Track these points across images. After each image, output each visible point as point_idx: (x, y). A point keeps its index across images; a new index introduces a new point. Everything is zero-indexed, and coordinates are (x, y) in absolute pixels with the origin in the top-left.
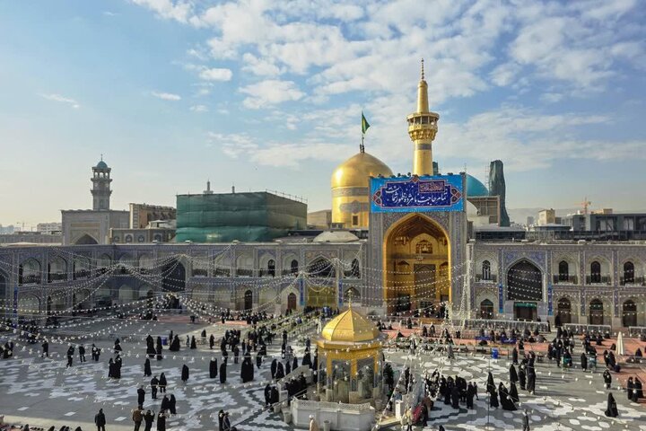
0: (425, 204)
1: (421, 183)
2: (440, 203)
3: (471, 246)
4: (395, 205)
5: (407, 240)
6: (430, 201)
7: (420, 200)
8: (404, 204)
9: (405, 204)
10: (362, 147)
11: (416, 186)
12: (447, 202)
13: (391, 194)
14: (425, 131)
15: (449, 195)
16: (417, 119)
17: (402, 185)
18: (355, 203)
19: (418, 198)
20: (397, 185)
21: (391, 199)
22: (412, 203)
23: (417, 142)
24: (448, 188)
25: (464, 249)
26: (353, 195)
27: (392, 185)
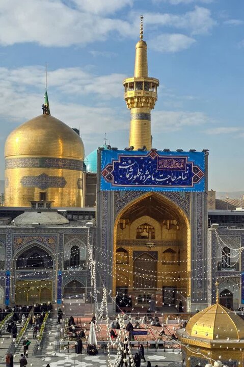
0: (164, 183)
1: (159, 159)
2: (180, 182)
3: (213, 231)
4: (129, 182)
5: (126, 224)
6: (170, 180)
7: (159, 178)
8: (139, 181)
9: (141, 182)
10: (46, 109)
11: (154, 162)
12: (187, 182)
13: (125, 170)
14: (147, 98)
15: (190, 174)
16: (139, 84)
17: (138, 159)
18: (44, 176)
19: (156, 176)
20: (133, 160)
21: (125, 175)
22: (149, 182)
23: (135, 111)
24: (190, 166)
25: (205, 234)
26: (41, 166)
27: (126, 159)
